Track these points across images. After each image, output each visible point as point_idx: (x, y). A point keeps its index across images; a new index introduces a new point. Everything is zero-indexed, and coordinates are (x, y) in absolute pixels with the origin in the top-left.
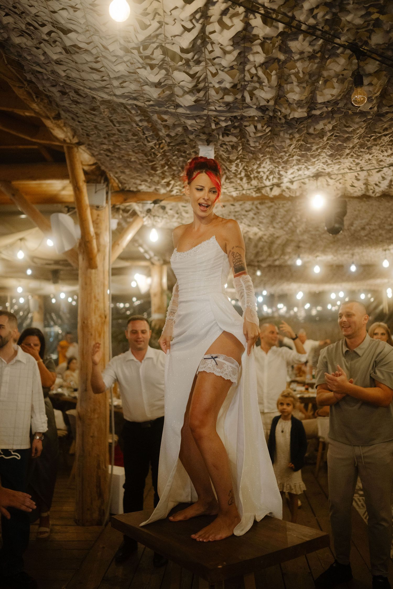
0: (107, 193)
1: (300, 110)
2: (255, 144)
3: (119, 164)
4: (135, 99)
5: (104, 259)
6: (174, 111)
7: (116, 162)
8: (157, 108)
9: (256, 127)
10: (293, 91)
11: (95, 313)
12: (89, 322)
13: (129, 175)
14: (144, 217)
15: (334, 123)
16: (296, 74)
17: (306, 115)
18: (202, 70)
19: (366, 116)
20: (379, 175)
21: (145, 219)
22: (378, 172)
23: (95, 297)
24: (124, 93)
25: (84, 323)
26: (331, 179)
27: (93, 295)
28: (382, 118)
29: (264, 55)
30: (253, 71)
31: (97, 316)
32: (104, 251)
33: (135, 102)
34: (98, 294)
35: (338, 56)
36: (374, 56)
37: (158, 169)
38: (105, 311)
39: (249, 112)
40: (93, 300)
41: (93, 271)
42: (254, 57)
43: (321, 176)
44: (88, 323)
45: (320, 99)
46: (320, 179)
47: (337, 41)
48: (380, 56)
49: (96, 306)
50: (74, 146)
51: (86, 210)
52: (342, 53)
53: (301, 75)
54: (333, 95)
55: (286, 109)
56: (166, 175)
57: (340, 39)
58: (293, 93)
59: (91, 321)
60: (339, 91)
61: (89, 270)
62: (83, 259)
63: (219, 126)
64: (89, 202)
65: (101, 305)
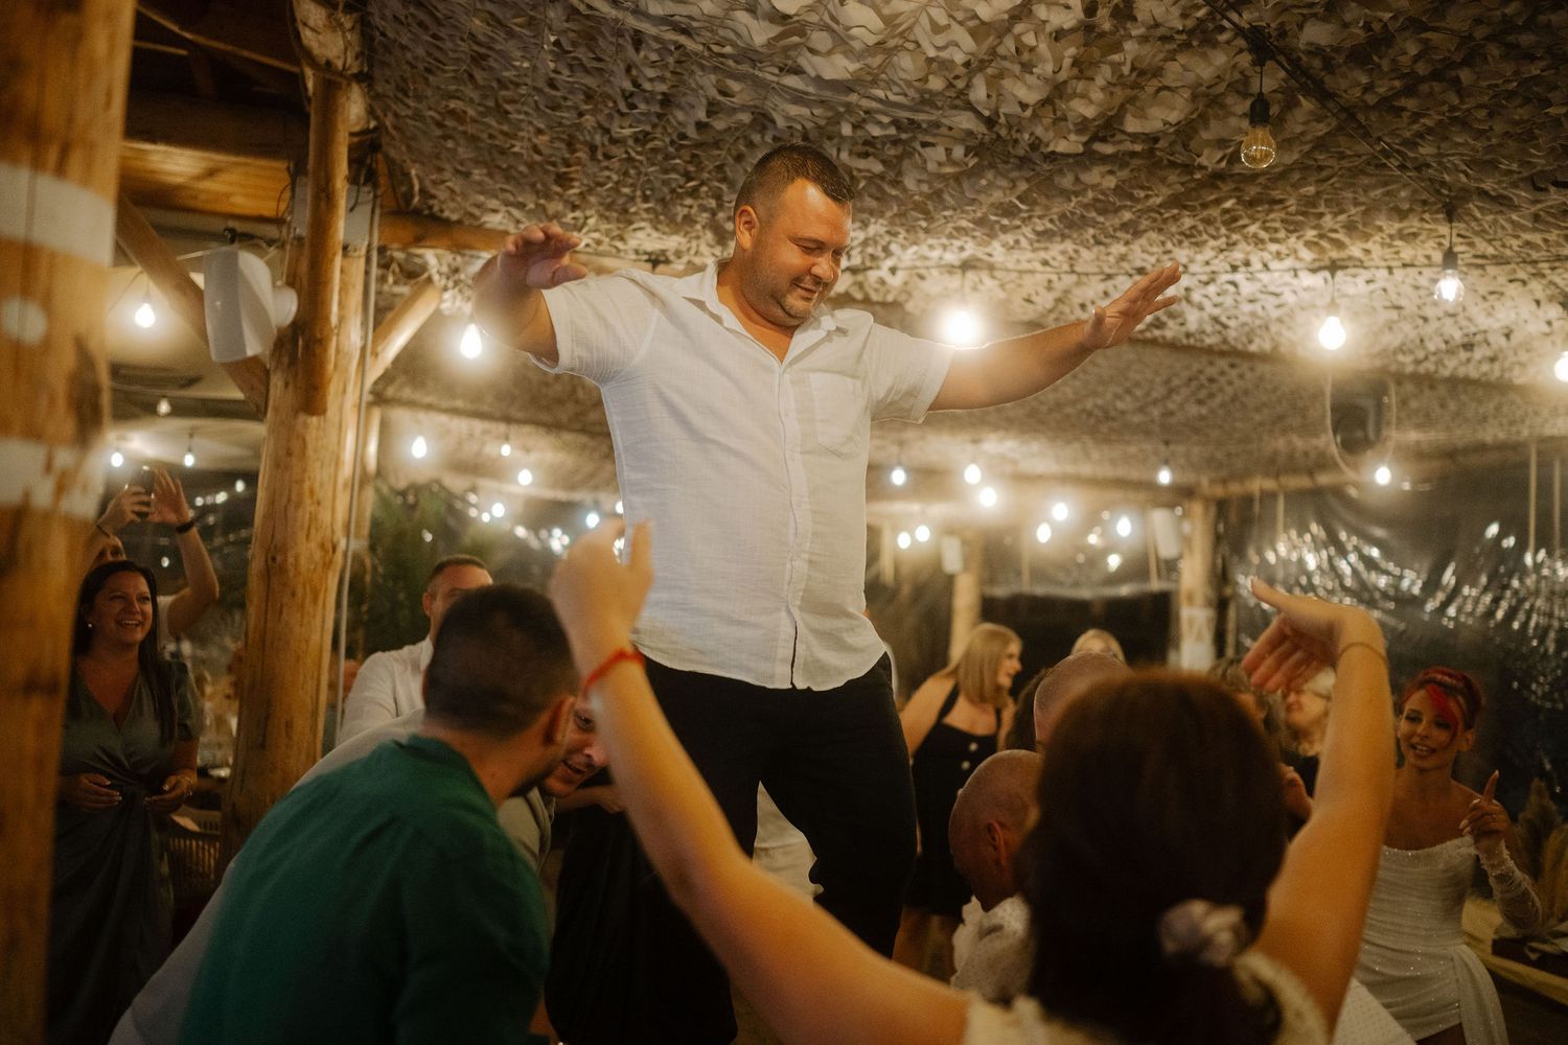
0: (373, 212)
1: (1073, 137)
2: (918, 186)
3: (464, 152)
4: (686, 32)
5: (344, 391)
6: (775, 79)
7: (458, 144)
8: (731, 63)
9: (948, 151)
10: (1084, 96)
11: (308, 536)
12: (291, 560)
13: (480, 183)
14: (445, 289)
15: (1124, 174)
16: (1116, 66)
17: (1081, 149)
18: (912, 11)
19: (1192, 173)
20: (1101, 287)
21: (447, 295)
22: (1103, 280)
23: (312, 492)
24: (673, 16)
25: (274, 559)
26: (993, 277)
27: (307, 485)
28: (1219, 183)
29: (1081, 16)
30: (1029, 39)
31: (313, 545)
32: (347, 370)
33: (682, 39)
34: (322, 485)
35: (1215, 45)
36: (1282, 58)
37: (576, 184)
38: (333, 532)
39: (957, 119)
40: (308, 501)
41: (314, 420)
42: (1048, 11)
43: (974, 267)
44: (285, 560)
45: (1132, 125)
46: (971, 275)
47: (1234, 16)
48: (1290, 61)
49: (313, 518)
50: (344, 82)
51: (334, 254)
52: (1228, 42)
53: (1126, 70)
54: (1166, 123)
55: (1047, 130)
56: (588, 202)
57: (1240, 15)
58: (1082, 101)
59: (297, 558)
60: (1182, 117)
61: (302, 417)
62: (286, 385)
63: (859, 133)
64: (345, 235)
65: (325, 516)
